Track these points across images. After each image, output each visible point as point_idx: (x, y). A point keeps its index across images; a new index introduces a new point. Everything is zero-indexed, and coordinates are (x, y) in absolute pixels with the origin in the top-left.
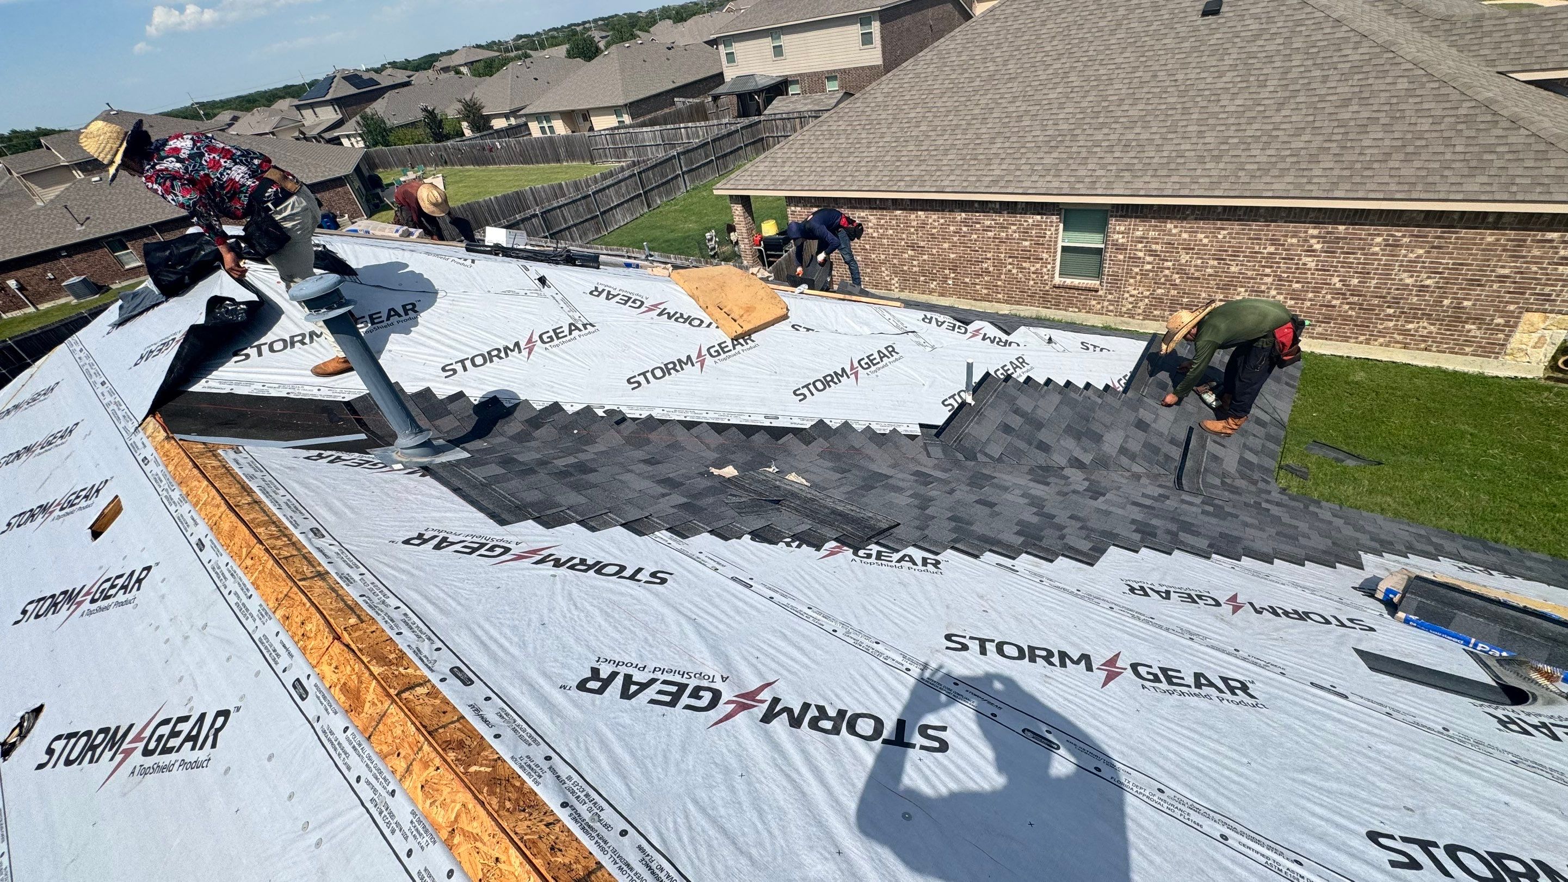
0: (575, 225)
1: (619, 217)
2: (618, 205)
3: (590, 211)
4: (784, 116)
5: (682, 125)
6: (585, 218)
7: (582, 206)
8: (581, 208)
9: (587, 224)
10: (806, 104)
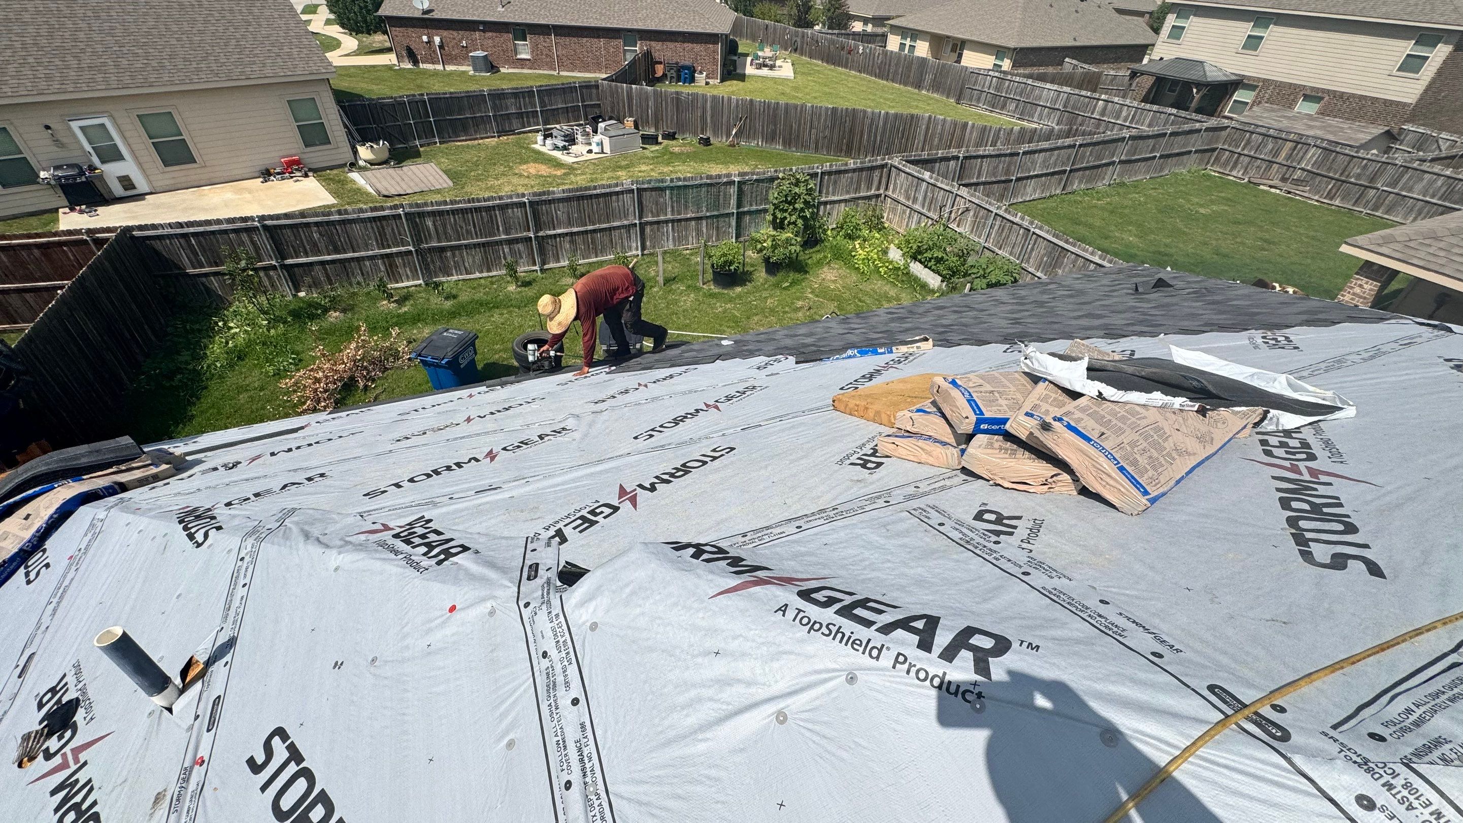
0: (984, 183)
1: (1029, 190)
2: (1037, 176)
3: (1007, 172)
4: (1271, 132)
5: (1103, 97)
6: (999, 178)
7: (1003, 164)
8: (1001, 167)
9: (996, 186)
10: (1311, 127)
